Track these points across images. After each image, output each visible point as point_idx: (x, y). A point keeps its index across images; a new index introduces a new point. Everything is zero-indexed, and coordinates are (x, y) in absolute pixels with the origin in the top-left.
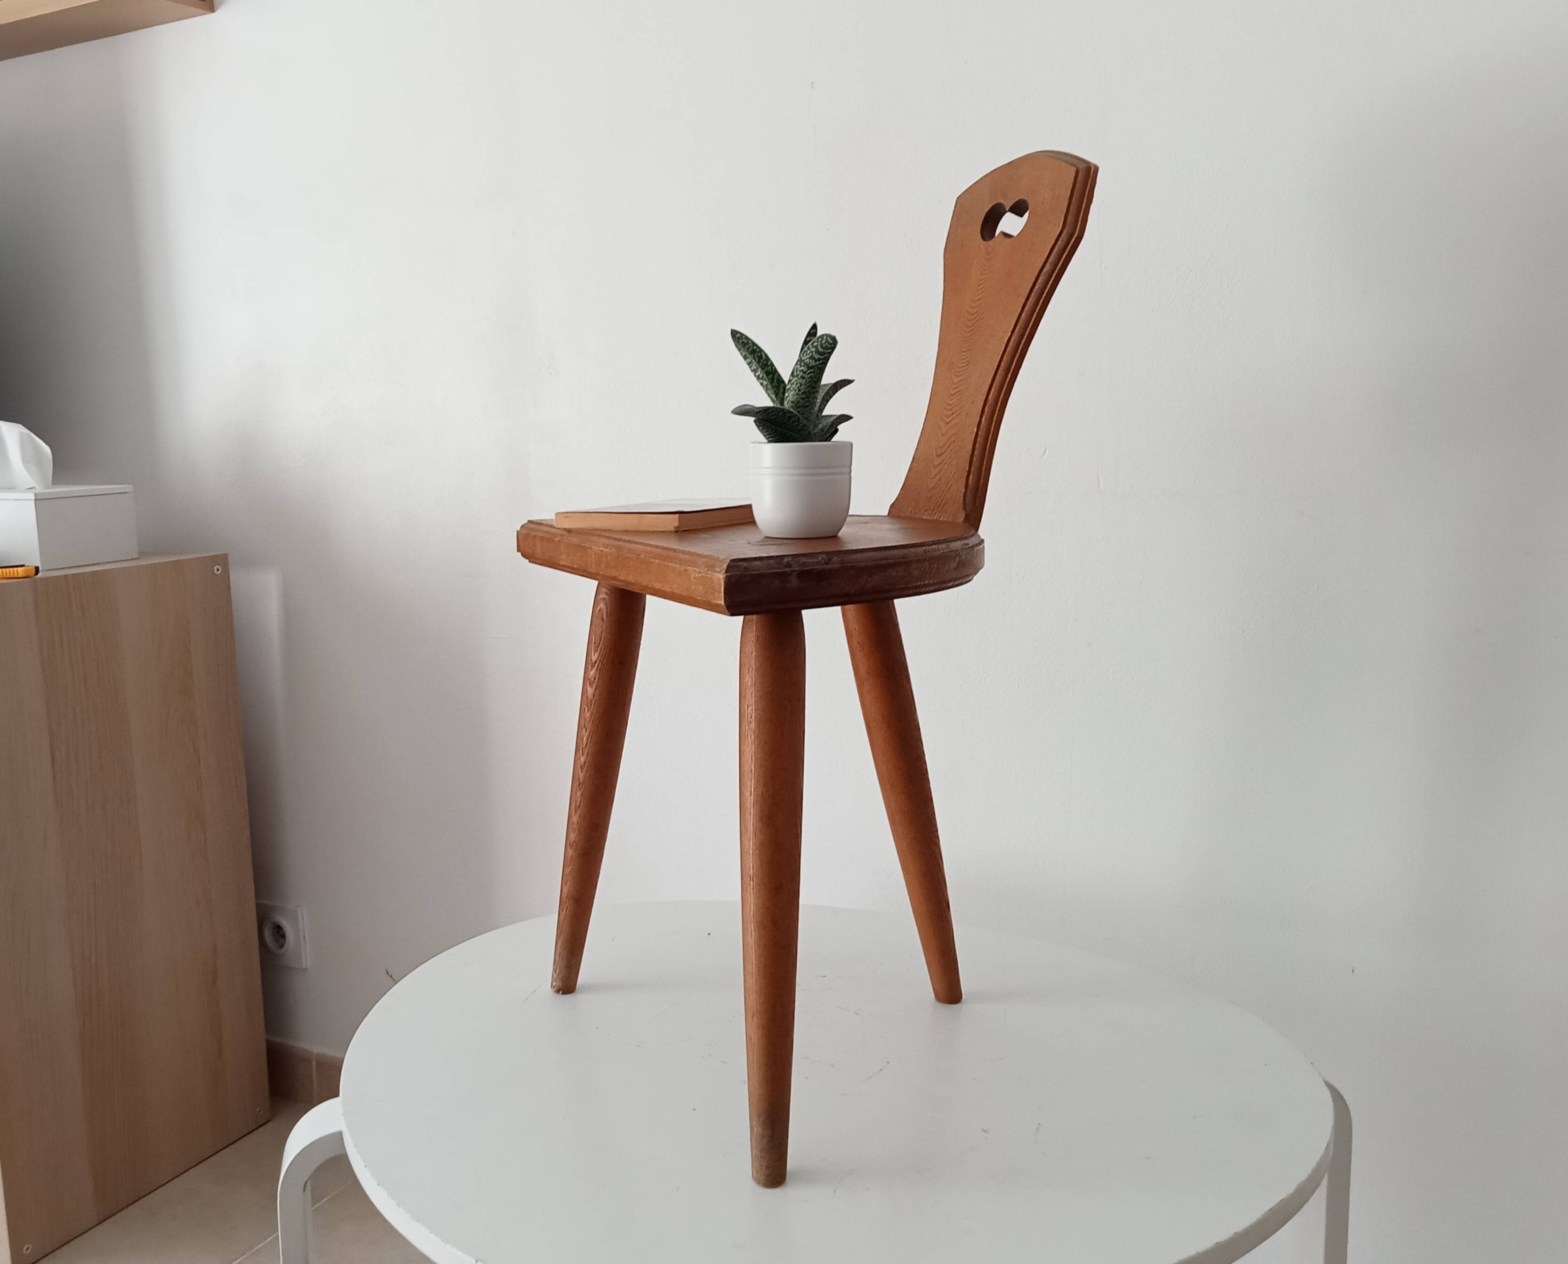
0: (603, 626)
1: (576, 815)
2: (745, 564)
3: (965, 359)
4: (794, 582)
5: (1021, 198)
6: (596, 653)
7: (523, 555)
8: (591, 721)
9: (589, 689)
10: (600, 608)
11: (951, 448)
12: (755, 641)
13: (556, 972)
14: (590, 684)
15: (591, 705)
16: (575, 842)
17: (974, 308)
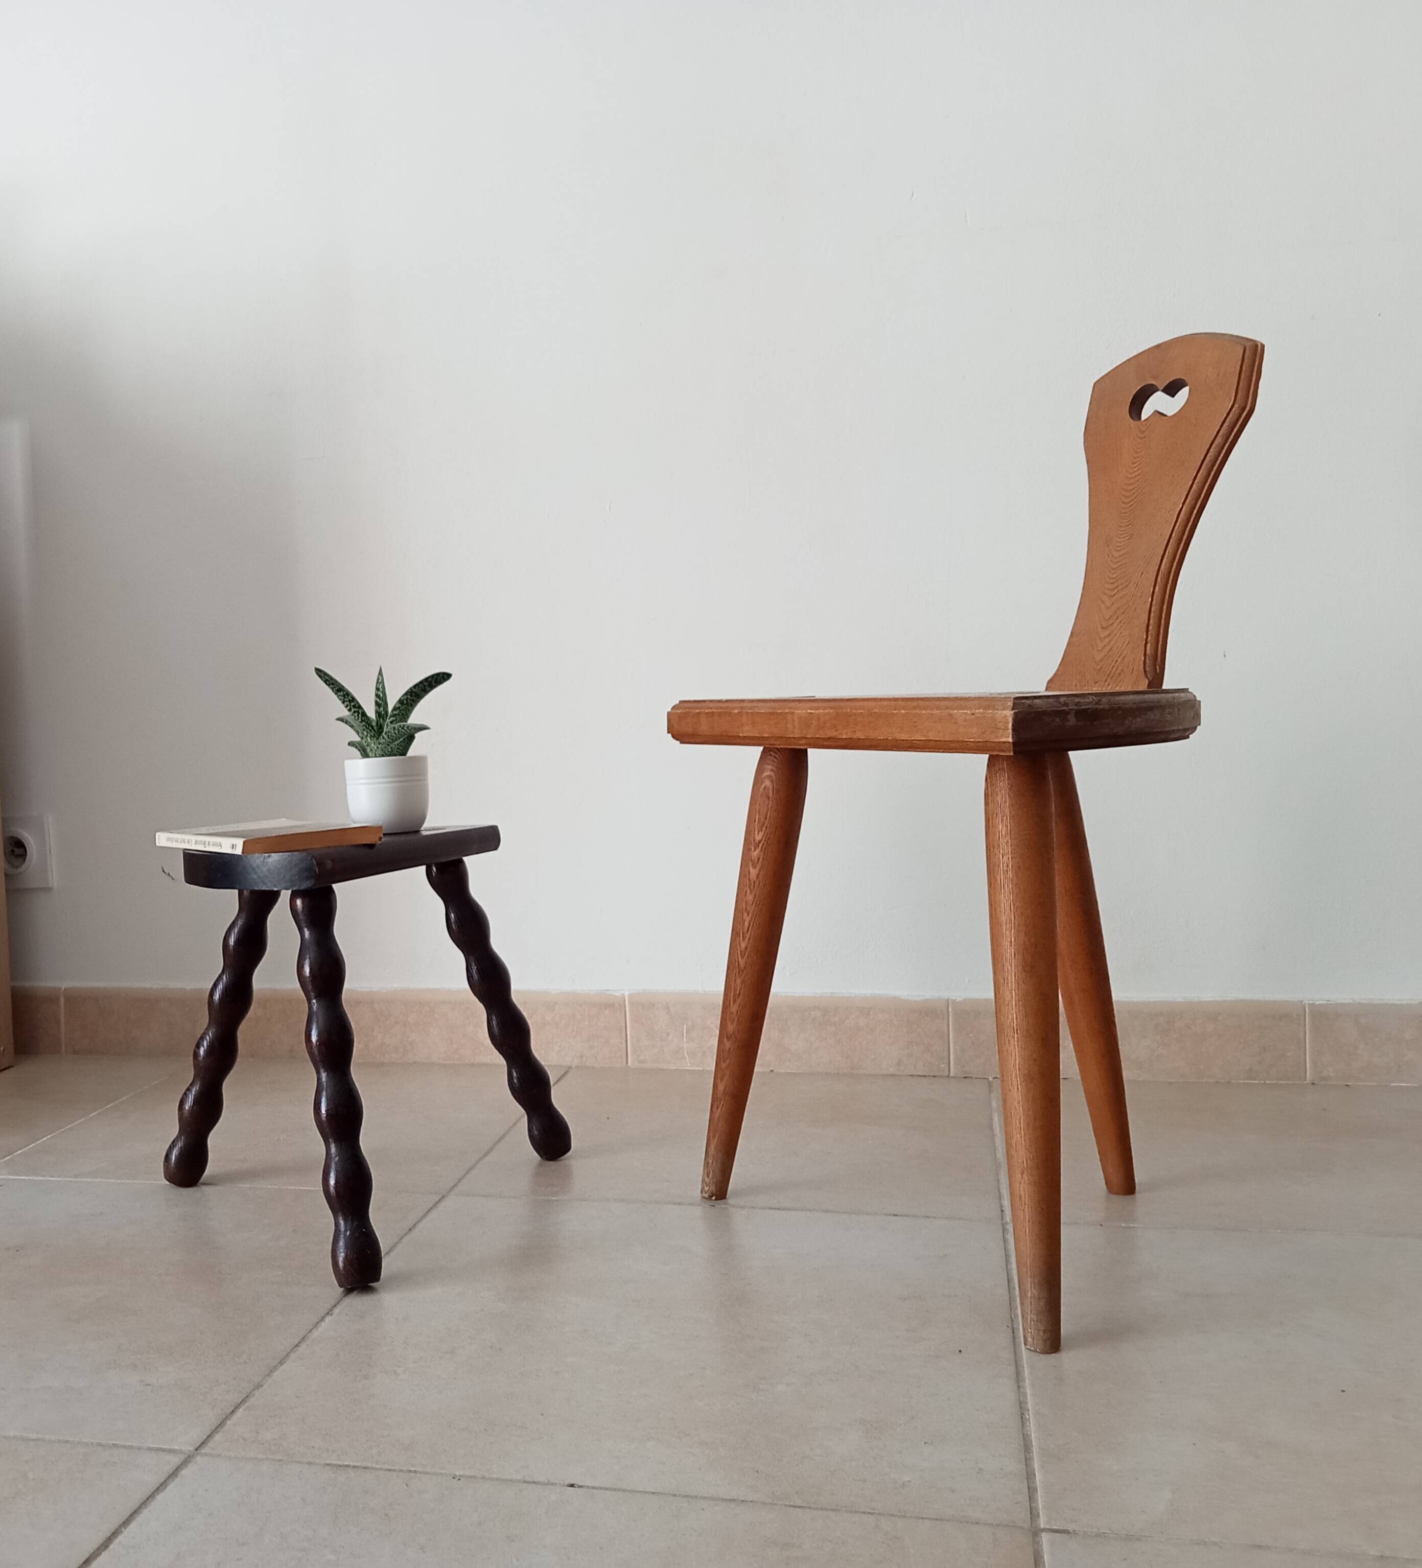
0: (768, 804)
1: (735, 1005)
2: (1028, 702)
3: (1127, 533)
4: (1072, 720)
5: (1178, 377)
6: (760, 833)
7: (674, 737)
8: (754, 904)
9: (751, 869)
10: (765, 787)
11: (1120, 619)
12: (1007, 789)
13: (708, 1177)
14: (753, 865)
15: (754, 887)
16: (733, 1033)
17: (1130, 485)
